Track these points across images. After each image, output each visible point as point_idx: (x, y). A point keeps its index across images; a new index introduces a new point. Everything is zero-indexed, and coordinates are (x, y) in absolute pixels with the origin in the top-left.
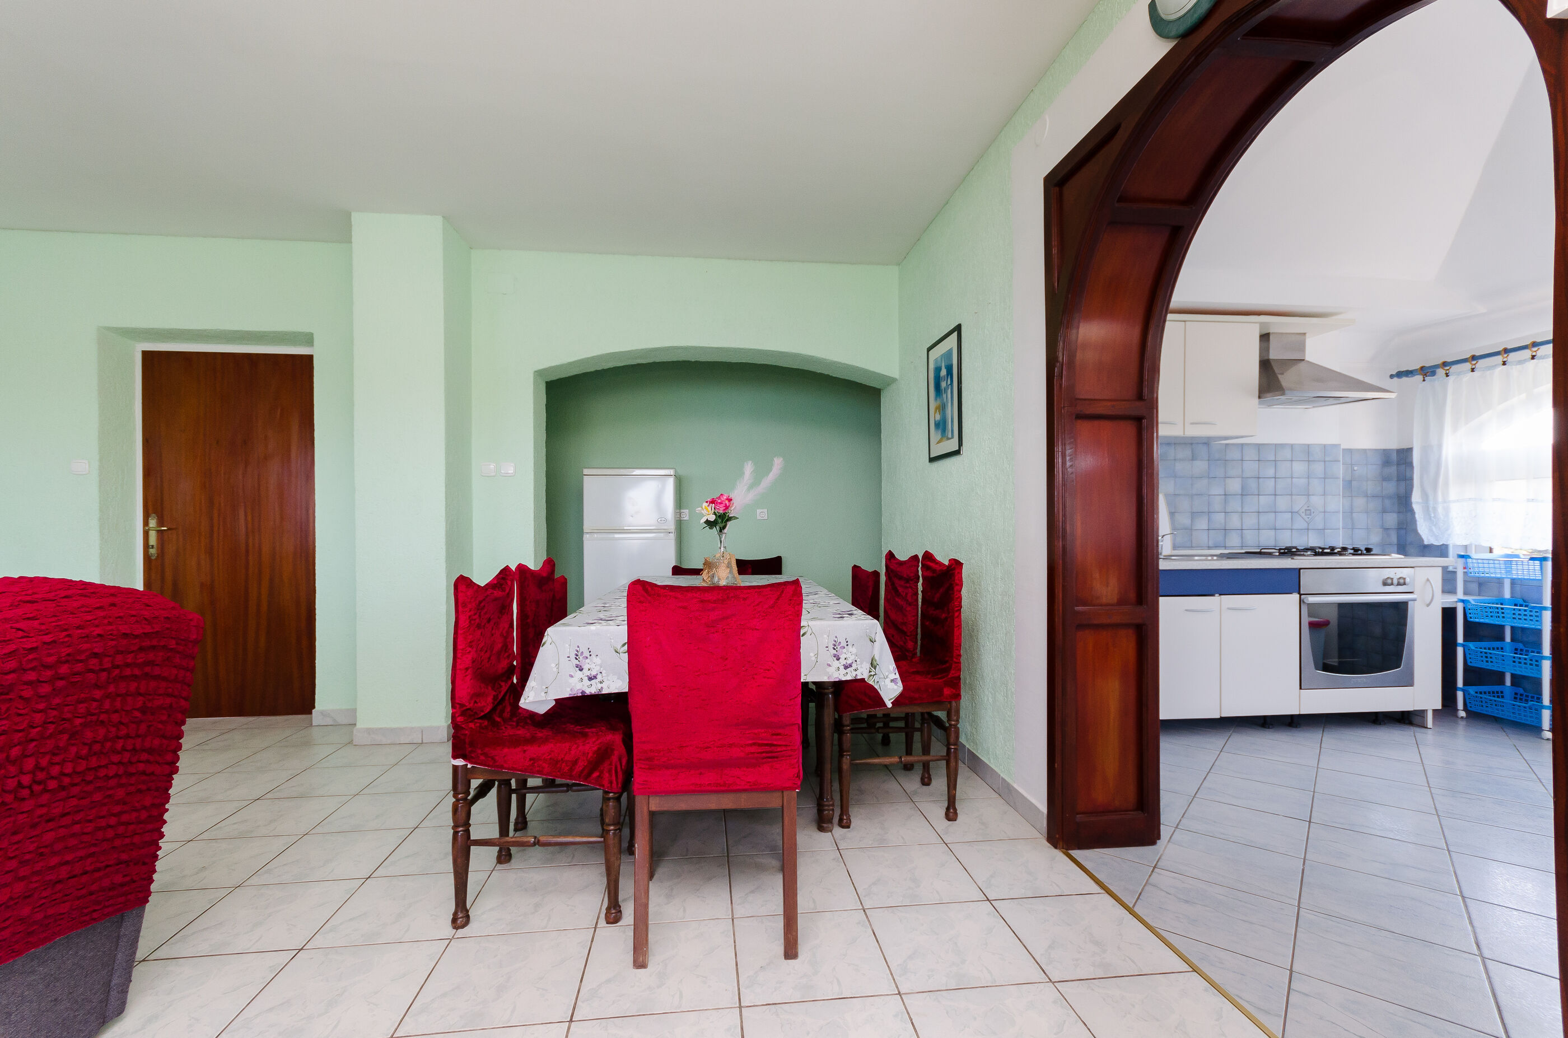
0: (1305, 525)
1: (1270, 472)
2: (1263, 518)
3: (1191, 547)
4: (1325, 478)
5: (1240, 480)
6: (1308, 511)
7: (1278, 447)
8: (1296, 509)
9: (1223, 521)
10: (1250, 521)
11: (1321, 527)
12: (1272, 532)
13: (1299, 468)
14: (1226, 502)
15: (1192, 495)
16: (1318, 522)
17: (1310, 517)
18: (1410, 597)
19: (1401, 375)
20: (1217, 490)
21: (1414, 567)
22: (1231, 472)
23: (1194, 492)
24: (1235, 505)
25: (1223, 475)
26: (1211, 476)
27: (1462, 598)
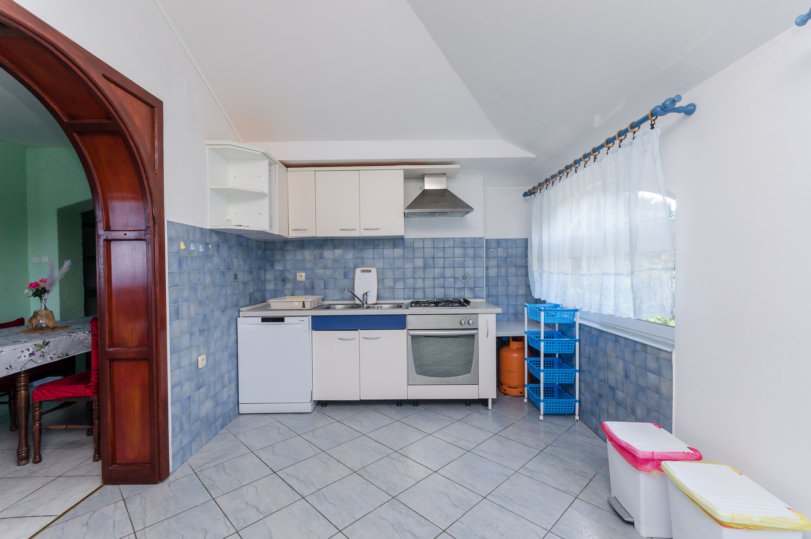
0: (462, 285)
1: (441, 254)
2: (437, 282)
3: (394, 299)
4: (474, 258)
5: (422, 260)
6: (464, 277)
7: (445, 240)
8: (457, 276)
9: (413, 284)
10: (429, 283)
11: (472, 286)
12: (443, 290)
13: (458, 252)
14: (414, 272)
15: (394, 268)
16: (471, 283)
17: (466, 280)
18: (475, 331)
19: (525, 195)
20: (409, 265)
21: (478, 314)
22: (417, 255)
23: (395, 267)
24: (420, 274)
25: (412, 257)
26: (405, 257)
27: (526, 330)
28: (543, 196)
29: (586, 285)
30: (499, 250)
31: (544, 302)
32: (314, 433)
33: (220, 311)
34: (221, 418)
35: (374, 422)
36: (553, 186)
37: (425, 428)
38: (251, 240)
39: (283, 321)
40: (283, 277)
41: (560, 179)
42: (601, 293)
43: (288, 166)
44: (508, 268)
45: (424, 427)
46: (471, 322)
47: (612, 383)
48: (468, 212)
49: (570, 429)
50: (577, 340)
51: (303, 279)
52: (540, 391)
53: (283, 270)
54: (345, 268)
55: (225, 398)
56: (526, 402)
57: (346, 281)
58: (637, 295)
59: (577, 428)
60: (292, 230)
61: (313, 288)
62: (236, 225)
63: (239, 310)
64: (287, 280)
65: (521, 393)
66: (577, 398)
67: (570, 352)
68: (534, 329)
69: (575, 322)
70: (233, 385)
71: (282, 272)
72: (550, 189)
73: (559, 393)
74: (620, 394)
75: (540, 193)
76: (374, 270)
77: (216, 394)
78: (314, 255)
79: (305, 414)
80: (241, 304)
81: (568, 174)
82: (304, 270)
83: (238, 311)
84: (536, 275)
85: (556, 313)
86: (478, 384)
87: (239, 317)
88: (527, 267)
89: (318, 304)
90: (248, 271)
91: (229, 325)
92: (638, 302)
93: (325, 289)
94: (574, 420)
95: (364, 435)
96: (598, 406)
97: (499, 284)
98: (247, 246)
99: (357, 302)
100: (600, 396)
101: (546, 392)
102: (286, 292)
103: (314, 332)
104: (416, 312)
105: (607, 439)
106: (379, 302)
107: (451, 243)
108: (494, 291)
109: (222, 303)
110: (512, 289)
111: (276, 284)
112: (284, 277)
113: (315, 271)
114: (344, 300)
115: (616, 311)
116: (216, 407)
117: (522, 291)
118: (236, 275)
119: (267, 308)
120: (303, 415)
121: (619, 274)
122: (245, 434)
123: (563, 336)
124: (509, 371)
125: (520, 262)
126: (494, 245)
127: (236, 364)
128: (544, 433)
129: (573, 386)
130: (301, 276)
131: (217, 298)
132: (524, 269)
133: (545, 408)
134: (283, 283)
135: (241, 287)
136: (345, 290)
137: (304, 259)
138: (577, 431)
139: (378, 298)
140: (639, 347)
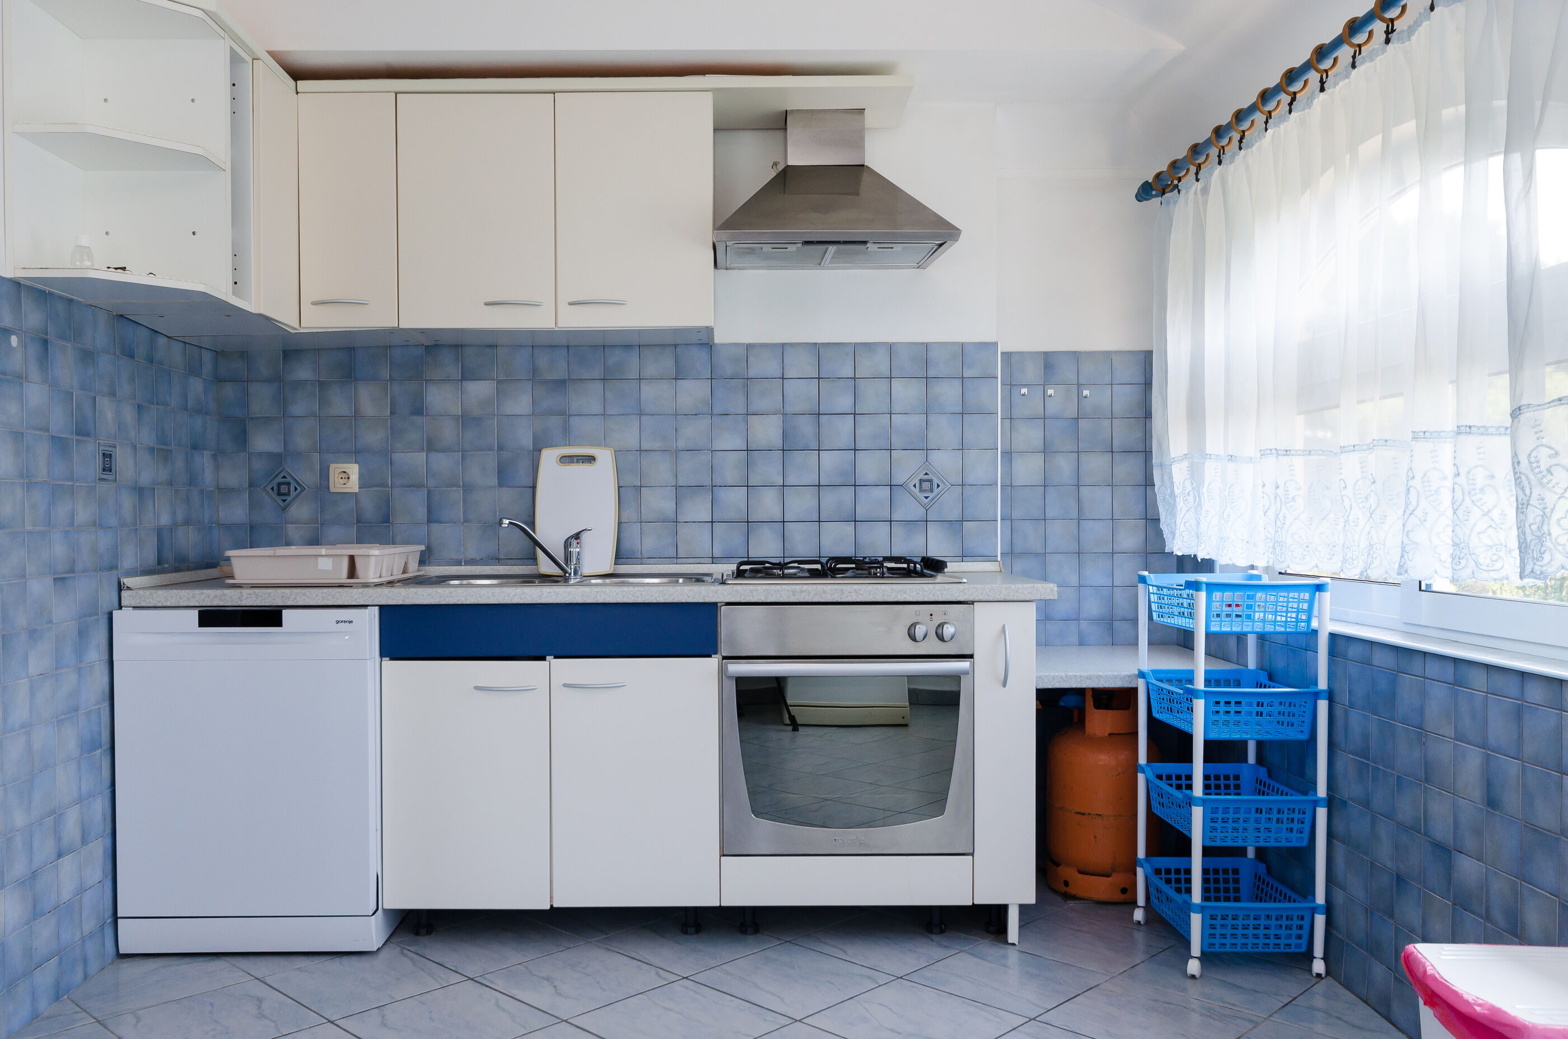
0: (918, 513)
1: (845, 402)
2: (830, 500)
3: (676, 558)
4: (962, 414)
5: (776, 421)
6: (926, 484)
7: (859, 349)
8: (900, 478)
9: (744, 506)
10: (801, 503)
11: (955, 515)
12: (849, 528)
13: (906, 392)
14: (748, 464)
15: (677, 451)
16: (949, 506)
17: (931, 495)
18: (964, 665)
19: (1146, 192)
20: (729, 440)
21: (972, 603)
22: (759, 403)
23: (681, 444)
24: (768, 470)
25: (742, 410)
26: (716, 411)
27: (1145, 668)
28: (1205, 191)
29: (1355, 484)
30: (1050, 392)
31: (1207, 566)
32: (383, 1016)
33: (49, 580)
34: (55, 961)
35: (598, 983)
36: (1240, 148)
37: (782, 999)
38: (165, 339)
39: (279, 624)
40: (279, 479)
41: (1266, 122)
42: (1407, 505)
43: (298, 74)
44: (1082, 456)
45: (778, 996)
46: (949, 630)
47: (1441, 830)
48: (941, 245)
49: (1293, 1002)
50: (1322, 799)
51: (353, 485)
52: (1189, 881)
53: (279, 455)
54: (501, 448)
55: (67, 892)
56: (1139, 922)
57: (507, 496)
58: (1531, 493)
59: (1319, 1001)
60: (314, 303)
61: (386, 519)
62: (108, 268)
63: (119, 583)
64: (296, 489)
65: (1124, 891)
66: (1320, 898)
67: (1297, 841)
68: (1171, 663)
69: (1315, 632)
70: (99, 848)
71: (277, 459)
72: (1232, 161)
73: (1258, 889)
74: (1468, 868)
75: (1197, 180)
76: (605, 457)
77: (34, 875)
78: (391, 400)
79: (354, 959)
80: (128, 561)
81: (1293, 99)
82: (356, 454)
83: (116, 587)
84: (1179, 473)
85: (1251, 597)
86: (972, 854)
87: (120, 607)
88: (1147, 454)
89: (404, 572)
90: (151, 450)
91: (83, 633)
92: (1533, 514)
93: (430, 521)
94: (1309, 977)
95: (566, 1021)
96: (1392, 918)
97: (1050, 513)
98: (151, 360)
99: (545, 566)
100: (1400, 880)
101: (1212, 886)
102: (292, 530)
103: (387, 663)
104: (755, 593)
105: (1421, 1002)
106: (623, 569)
107: (881, 363)
108: (1030, 536)
109: (59, 550)
110: (1095, 532)
111: (253, 505)
112: (284, 477)
113: (397, 457)
114: (497, 560)
115: (1456, 560)
116: (35, 919)
117: (1130, 539)
118: (107, 456)
119: (223, 580)
120: (345, 960)
121: (1470, 427)
122: (139, 1019)
123: (1272, 783)
124: (1083, 814)
125: (1123, 434)
126: (1032, 372)
127: (106, 773)
128: (1202, 1015)
129: (1305, 854)
130: (343, 475)
131: (38, 528)
132: (1139, 459)
133: (1208, 933)
134: (279, 499)
135: (128, 502)
136: (501, 520)
137: (357, 415)
138: (1318, 1009)
139: (619, 557)
140: (1535, 693)
